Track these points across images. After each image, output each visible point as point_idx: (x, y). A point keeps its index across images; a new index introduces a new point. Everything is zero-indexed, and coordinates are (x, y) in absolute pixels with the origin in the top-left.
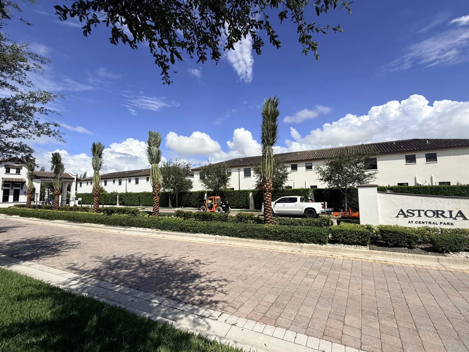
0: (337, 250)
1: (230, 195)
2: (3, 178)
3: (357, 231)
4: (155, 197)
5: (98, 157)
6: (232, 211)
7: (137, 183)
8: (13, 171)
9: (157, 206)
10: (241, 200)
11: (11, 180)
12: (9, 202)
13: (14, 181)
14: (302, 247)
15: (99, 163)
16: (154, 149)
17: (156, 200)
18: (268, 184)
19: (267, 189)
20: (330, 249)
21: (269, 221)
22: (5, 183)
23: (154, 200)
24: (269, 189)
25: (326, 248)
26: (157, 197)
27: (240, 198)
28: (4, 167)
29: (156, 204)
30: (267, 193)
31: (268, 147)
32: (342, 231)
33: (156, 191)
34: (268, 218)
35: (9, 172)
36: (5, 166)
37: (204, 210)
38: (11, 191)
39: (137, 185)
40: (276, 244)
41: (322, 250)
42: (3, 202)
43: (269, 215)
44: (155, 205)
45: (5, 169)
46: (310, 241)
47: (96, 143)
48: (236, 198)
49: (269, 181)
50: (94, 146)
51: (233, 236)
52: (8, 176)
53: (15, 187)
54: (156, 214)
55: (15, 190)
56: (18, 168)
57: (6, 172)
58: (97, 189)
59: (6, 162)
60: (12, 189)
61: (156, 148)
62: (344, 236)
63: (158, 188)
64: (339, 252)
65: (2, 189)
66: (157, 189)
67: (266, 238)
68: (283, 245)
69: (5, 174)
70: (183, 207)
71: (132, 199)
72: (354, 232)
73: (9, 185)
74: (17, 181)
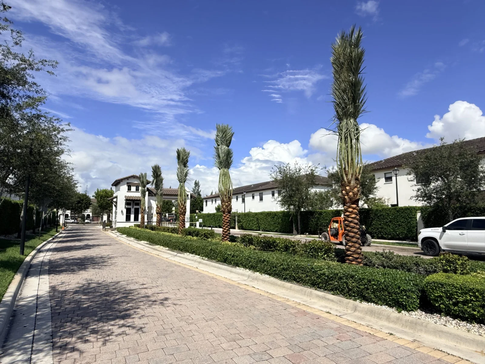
0: (419, 328)
1: (381, 215)
2: (125, 196)
3: (478, 291)
4: (225, 215)
5: (183, 166)
6: (374, 242)
7: (261, 199)
8: (133, 189)
9: (227, 227)
10: (399, 225)
11: (131, 199)
12: (131, 221)
13: (134, 199)
14: (355, 309)
15: (183, 173)
16: (223, 148)
17: (226, 218)
18: (348, 188)
19: (346, 197)
20: (406, 322)
21: (351, 258)
22: (127, 202)
23: (224, 219)
24: (350, 199)
25: (398, 319)
26: (227, 215)
27: (398, 222)
28: (126, 185)
29: (226, 224)
30: (348, 204)
31: (345, 120)
32: (442, 285)
33: (224, 206)
34: (350, 251)
35: (130, 190)
36: (128, 183)
37: (326, 238)
38: (133, 210)
39: (261, 203)
40: (318, 296)
41: (389, 322)
42: (126, 221)
43: (351, 246)
44: (224, 226)
45: (127, 187)
46: (380, 299)
47: (180, 149)
48: (390, 221)
49: (349, 182)
50: (178, 153)
51: (273, 276)
52: (130, 194)
53: (135, 205)
54: (226, 239)
55: (135, 208)
56: (137, 185)
57: (128, 190)
58: (182, 205)
59: (128, 179)
60: (133, 208)
61: (224, 147)
62: (450, 298)
63: (227, 202)
64: (421, 330)
65: (125, 207)
66: (227, 204)
67: (314, 285)
68: (328, 299)
69: (127, 192)
70: (307, 234)
71: (250, 221)
72: (469, 291)
73: (131, 203)
74: (136, 199)
